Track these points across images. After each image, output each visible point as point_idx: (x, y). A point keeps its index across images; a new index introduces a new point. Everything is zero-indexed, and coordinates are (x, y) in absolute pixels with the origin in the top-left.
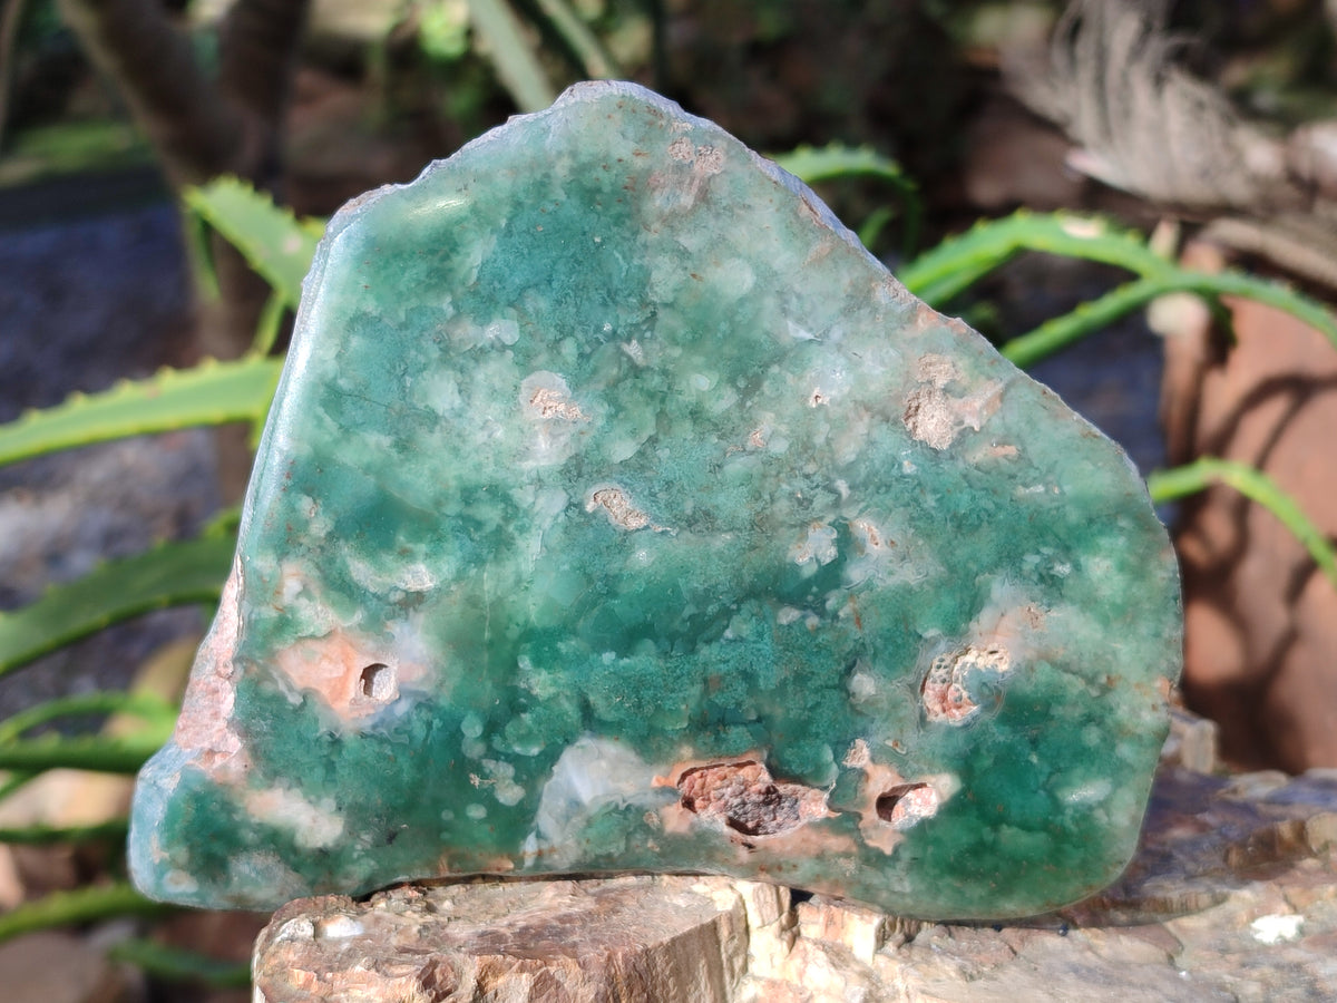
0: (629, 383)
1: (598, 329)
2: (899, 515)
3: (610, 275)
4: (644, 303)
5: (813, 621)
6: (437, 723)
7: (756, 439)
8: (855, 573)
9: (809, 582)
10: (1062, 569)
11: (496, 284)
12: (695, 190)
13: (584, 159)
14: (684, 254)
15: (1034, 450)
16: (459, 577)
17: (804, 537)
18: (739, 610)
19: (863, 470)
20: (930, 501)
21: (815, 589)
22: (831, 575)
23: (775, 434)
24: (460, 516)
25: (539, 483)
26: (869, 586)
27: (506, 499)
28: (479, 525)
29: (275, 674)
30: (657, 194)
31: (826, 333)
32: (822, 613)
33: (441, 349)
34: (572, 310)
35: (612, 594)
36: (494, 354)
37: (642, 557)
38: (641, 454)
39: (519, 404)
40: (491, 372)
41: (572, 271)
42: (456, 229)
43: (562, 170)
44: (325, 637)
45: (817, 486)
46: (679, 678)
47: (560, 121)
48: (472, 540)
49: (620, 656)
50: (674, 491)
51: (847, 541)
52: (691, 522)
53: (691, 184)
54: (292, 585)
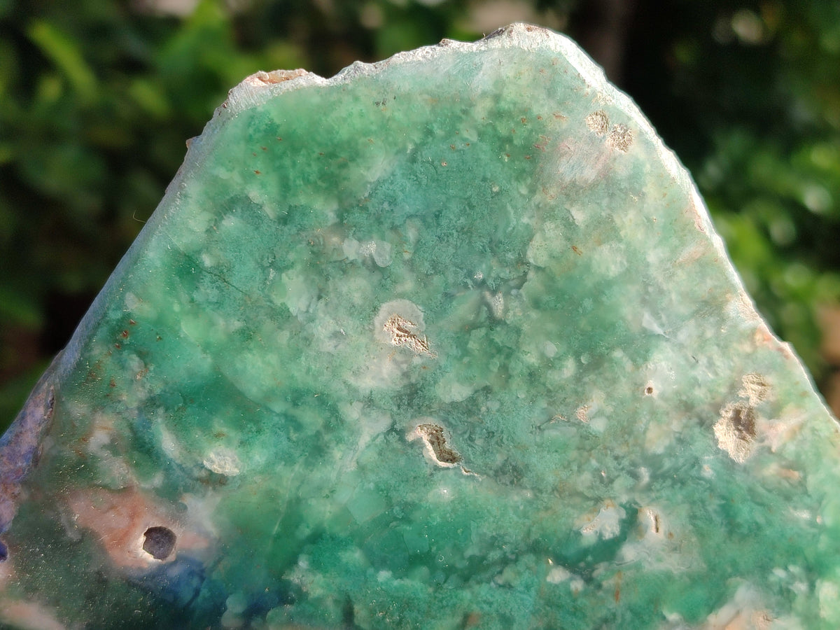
0: (483, 331)
1: (470, 274)
2: (684, 510)
3: (496, 227)
4: (521, 261)
5: (578, 585)
6: (205, 592)
7: (582, 413)
8: (629, 552)
9: (585, 552)
10: (801, 587)
11: (386, 205)
12: (599, 166)
13: (504, 105)
14: (569, 225)
15: (812, 481)
16: (267, 470)
17: (595, 511)
18: (516, 561)
19: (667, 464)
20: (714, 505)
21: (590, 558)
22: (608, 549)
23: (600, 413)
24: (285, 415)
25: (369, 402)
26: (637, 566)
27: (334, 411)
28: (299, 427)
29: (62, 509)
30: (564, 160)
31: (674, 334)
32: (589, 580)
33: (313, 252)
34: (451, 250)
35: (407, 520)
36: (364, 271)
37: (444, 492)
38: (472, 400)
39: (373, 325)
40: (356, 288)
41: (463, 212)
42: (362, 140)
43: (481, 112)
44: (119, 491)
45: (623, 469)
46: (443, 607)
47: (493, 61)
48: (289, 439)
49: (397, 576)
50: (493, 441)
51: (631, 523)
52: (499, 472)
53: (598, 158)
54: (99, 438)
